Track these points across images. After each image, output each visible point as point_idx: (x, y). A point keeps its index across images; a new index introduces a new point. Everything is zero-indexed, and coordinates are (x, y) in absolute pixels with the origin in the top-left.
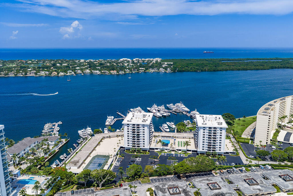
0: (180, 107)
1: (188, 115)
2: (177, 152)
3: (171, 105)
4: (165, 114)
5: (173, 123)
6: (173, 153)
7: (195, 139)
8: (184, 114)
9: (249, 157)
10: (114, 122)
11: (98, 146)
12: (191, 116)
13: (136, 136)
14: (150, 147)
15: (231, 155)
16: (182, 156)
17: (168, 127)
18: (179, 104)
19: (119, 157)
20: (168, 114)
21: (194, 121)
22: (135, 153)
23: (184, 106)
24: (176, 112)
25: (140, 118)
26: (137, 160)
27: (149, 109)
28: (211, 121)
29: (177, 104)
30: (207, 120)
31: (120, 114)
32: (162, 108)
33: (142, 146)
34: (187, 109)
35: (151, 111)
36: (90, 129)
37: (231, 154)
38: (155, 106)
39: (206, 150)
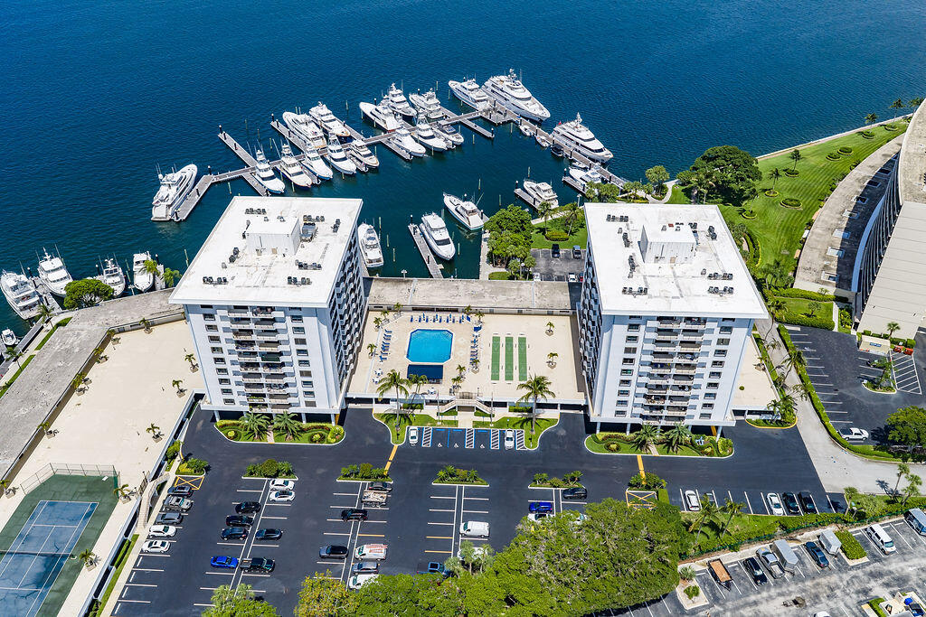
0: (508, 97)
1: (543, 138)
2: (485, 415)
3: (470, 84)
4: (438, 143)
5: (470, 206)
6: (466, 421)
7: (573, 317)
8: (525, 135)
9: (845, 436)
10: (197, 198)
11: (75, 398)
12: (557, 148)
13: (259, 359)
14: (348, 396)
15: (757, 422)
16: (509, 444)
17: (445, 235)
18: (502, 81)
19: (178, 472)
20: (450, 137)
21: (567, 179)
22: (270, 439)
23: (524, 93)
24: (487, 123)
25: (280, 252)
26: (273, 496)
27: (366, 108)
28: (673, 260)
29: (495, 79)
30: (650, 255)
31: (230, 142)
32: (428, 102)
33: (303, 404)
34: (537, 109)
35: (377, 120)
36: (58, 262)
37: (755, 418)
38: (395, 94)
39: (633, 415)
